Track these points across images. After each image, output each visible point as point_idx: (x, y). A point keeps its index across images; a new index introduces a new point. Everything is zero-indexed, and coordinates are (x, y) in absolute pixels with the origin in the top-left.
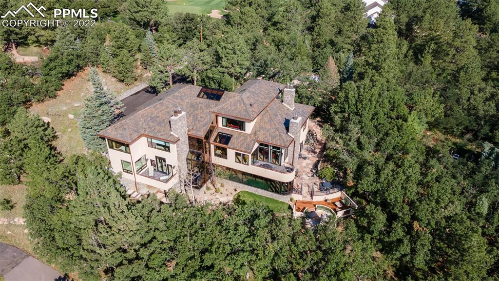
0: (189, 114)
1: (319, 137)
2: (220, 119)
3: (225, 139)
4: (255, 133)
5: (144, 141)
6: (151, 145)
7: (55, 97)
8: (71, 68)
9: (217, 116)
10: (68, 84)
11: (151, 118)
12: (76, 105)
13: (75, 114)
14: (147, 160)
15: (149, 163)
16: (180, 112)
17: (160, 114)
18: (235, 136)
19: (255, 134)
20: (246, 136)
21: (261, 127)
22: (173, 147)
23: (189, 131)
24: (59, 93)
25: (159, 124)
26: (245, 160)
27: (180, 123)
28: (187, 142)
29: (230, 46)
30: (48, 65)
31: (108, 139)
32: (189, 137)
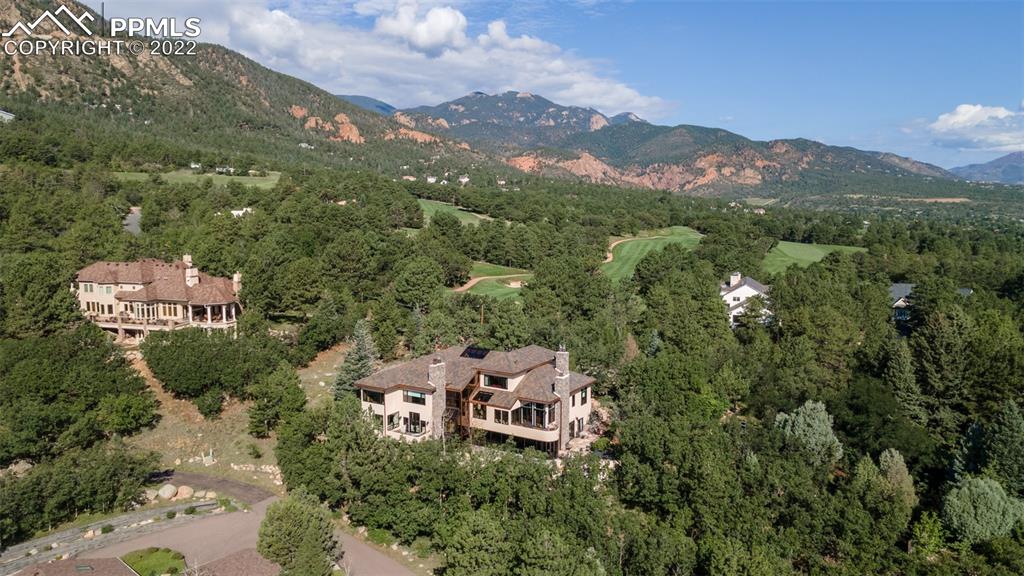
0: (449, 371)
1: (605, 419)
2: (482, 377)
3: (484, 397)
4: (517, 390)
5: (399, 393)
6: (406, 399)
7: (306, 366)
8: (328, 338)
9: (479, 373)
10: (321, 356)
11: (410, 371)
12: (328, 375)
13: (326, 383)
14: (400, 418)
15: (402, 421)
16: (439, 361)
17: (419, 368)
18: (496, 394)
19: (518, 392)
20: (508, 394)
21: (525, 386)
22: (429, 398)
23: (447, 385)
24: (311, 363)
25: (418, 376)
26: (506, 419)
27: (438, 373)
28: (445, 397)
29: (505, 315)
30: (305, 333)
31: (364, 391)
32: (447, 392)
